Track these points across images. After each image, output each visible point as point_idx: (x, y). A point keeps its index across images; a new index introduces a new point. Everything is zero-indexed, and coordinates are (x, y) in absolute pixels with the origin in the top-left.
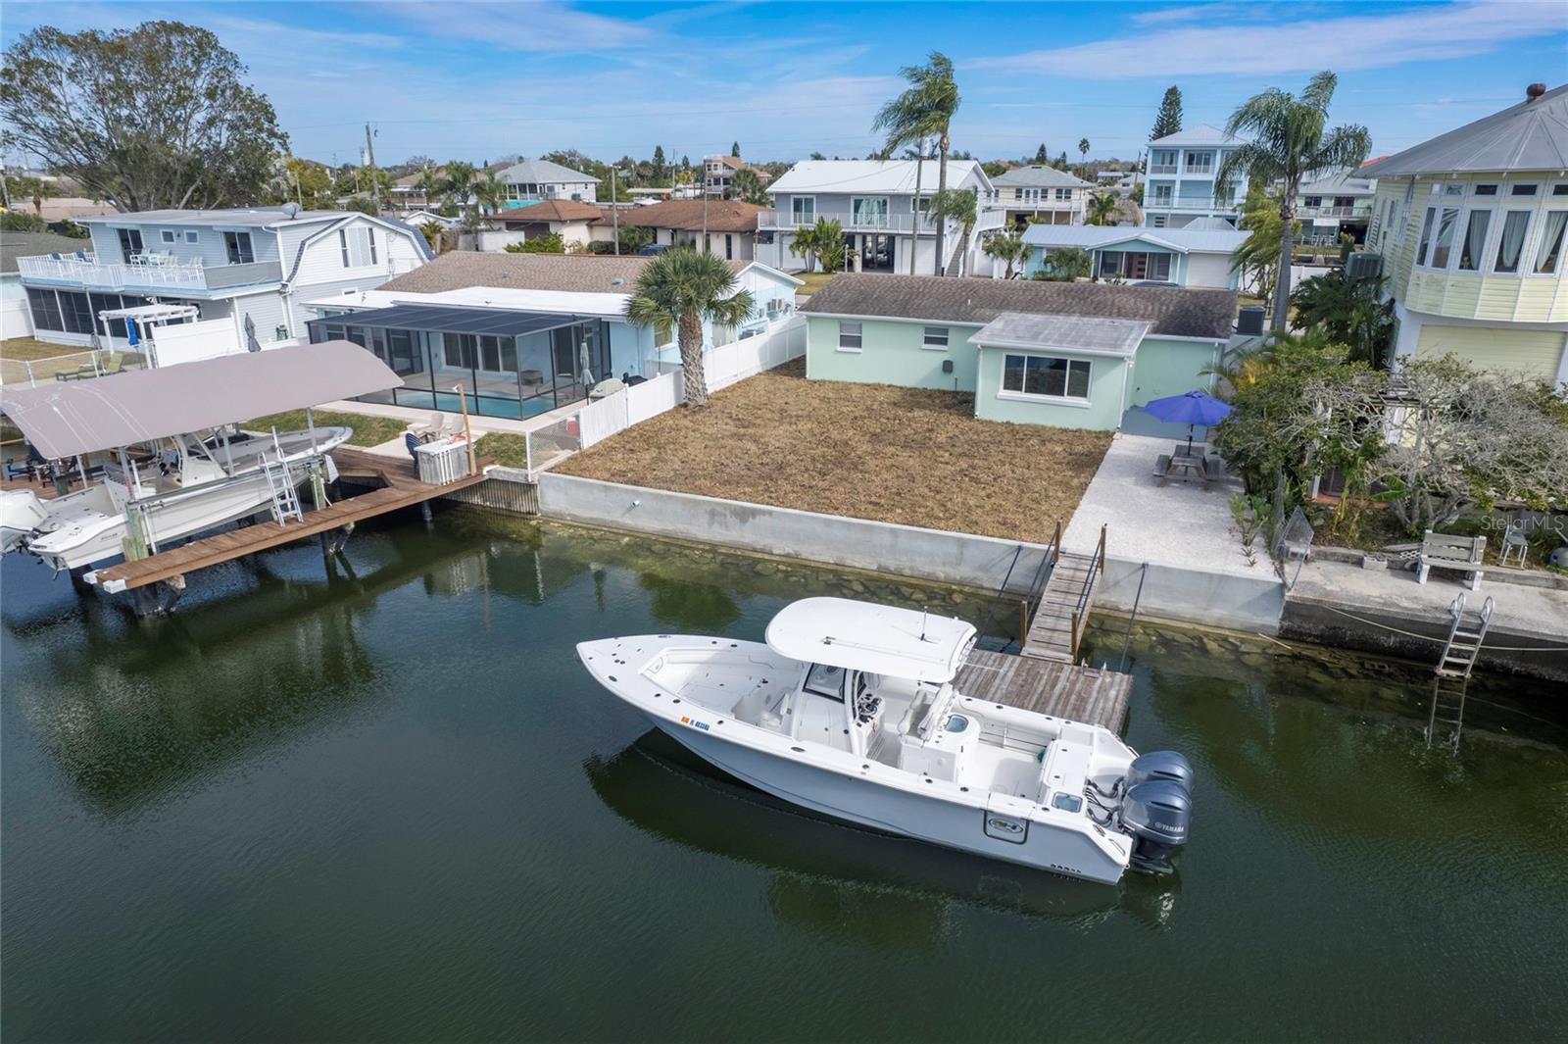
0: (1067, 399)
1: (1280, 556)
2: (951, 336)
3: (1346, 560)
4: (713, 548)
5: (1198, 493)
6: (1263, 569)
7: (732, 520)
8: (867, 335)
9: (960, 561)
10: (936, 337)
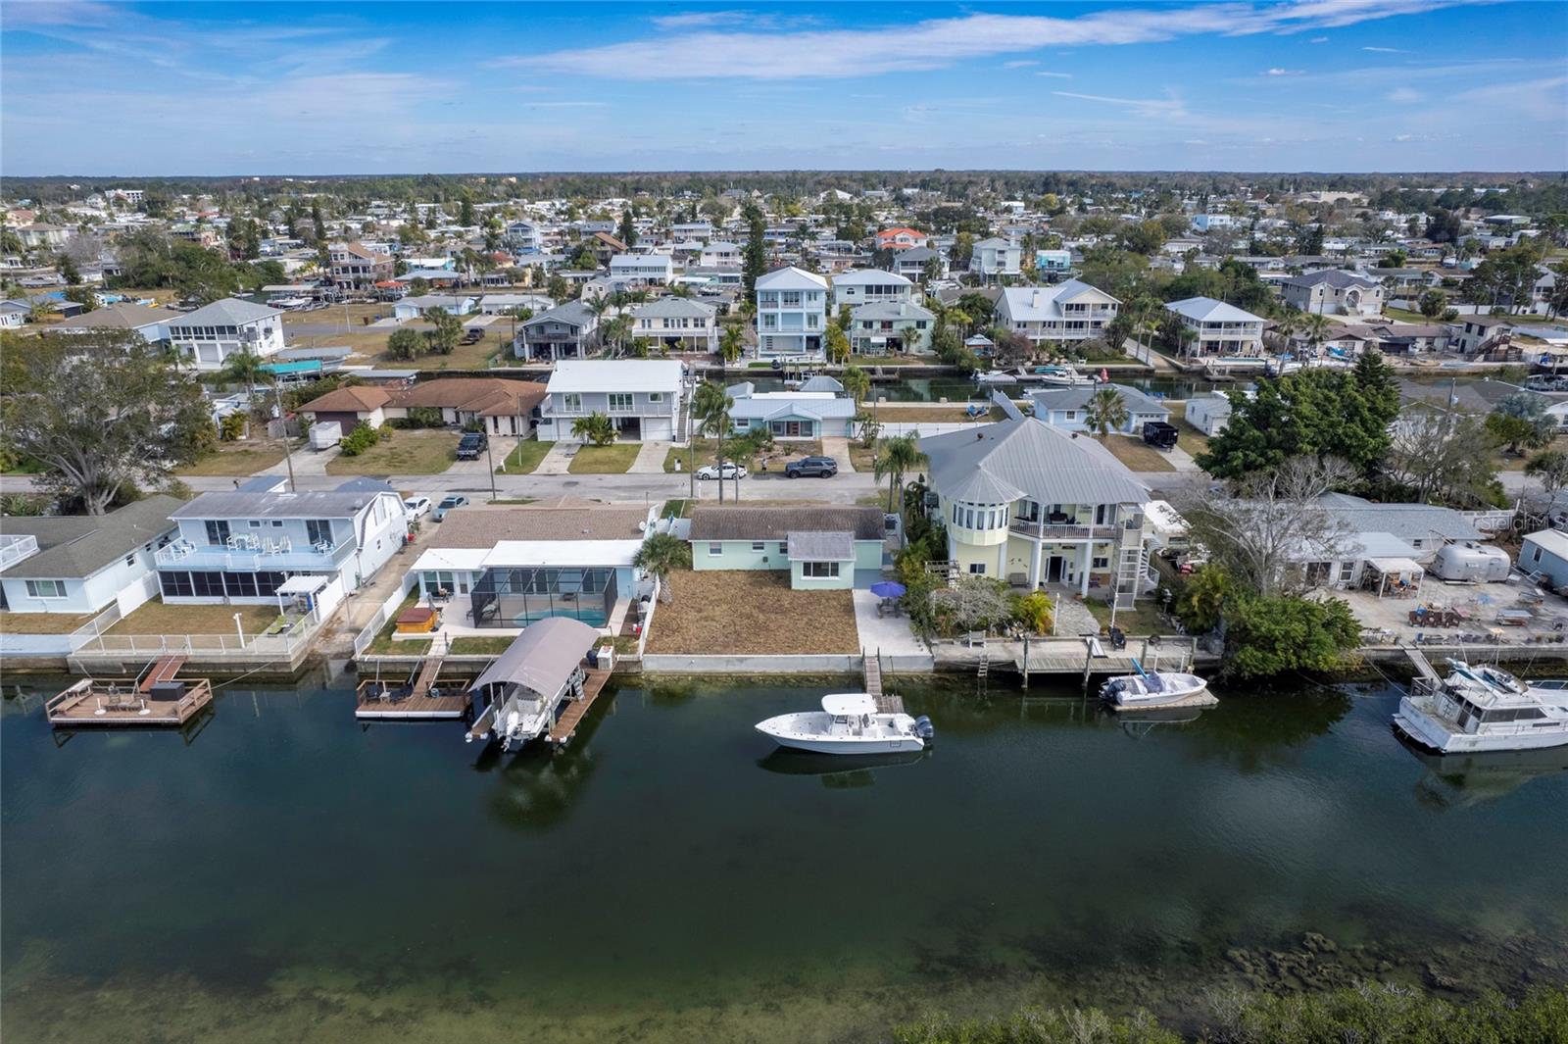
0: (830, 578)
1: (930, 645)
2: (765, 546)
3: (948, 643)
4: (729, 675)
5: (893, 619)
6: (926, 652)
7: (736, 663)
8: (723, 549)
9: (828, 664)
10: (759, 547)
